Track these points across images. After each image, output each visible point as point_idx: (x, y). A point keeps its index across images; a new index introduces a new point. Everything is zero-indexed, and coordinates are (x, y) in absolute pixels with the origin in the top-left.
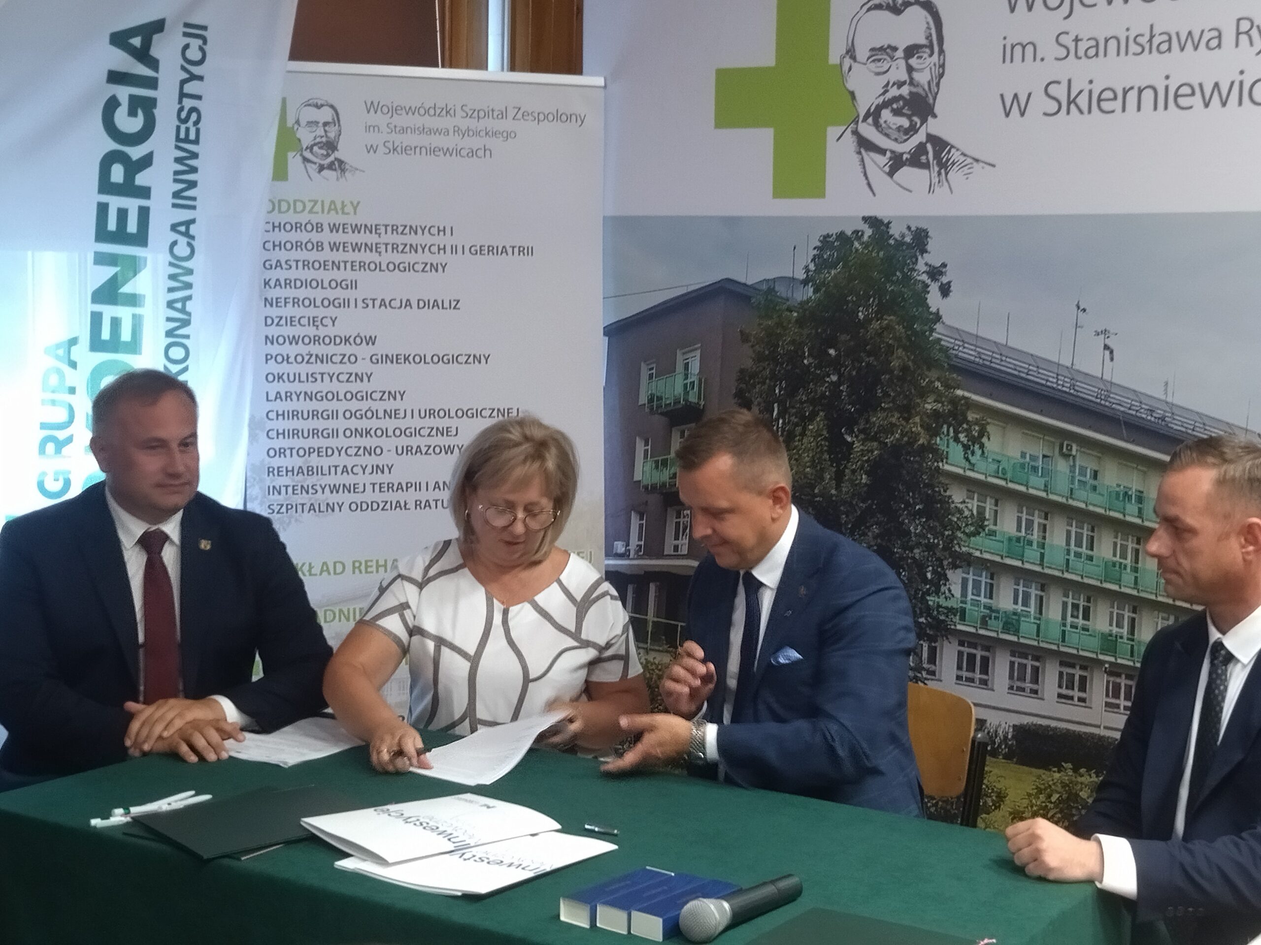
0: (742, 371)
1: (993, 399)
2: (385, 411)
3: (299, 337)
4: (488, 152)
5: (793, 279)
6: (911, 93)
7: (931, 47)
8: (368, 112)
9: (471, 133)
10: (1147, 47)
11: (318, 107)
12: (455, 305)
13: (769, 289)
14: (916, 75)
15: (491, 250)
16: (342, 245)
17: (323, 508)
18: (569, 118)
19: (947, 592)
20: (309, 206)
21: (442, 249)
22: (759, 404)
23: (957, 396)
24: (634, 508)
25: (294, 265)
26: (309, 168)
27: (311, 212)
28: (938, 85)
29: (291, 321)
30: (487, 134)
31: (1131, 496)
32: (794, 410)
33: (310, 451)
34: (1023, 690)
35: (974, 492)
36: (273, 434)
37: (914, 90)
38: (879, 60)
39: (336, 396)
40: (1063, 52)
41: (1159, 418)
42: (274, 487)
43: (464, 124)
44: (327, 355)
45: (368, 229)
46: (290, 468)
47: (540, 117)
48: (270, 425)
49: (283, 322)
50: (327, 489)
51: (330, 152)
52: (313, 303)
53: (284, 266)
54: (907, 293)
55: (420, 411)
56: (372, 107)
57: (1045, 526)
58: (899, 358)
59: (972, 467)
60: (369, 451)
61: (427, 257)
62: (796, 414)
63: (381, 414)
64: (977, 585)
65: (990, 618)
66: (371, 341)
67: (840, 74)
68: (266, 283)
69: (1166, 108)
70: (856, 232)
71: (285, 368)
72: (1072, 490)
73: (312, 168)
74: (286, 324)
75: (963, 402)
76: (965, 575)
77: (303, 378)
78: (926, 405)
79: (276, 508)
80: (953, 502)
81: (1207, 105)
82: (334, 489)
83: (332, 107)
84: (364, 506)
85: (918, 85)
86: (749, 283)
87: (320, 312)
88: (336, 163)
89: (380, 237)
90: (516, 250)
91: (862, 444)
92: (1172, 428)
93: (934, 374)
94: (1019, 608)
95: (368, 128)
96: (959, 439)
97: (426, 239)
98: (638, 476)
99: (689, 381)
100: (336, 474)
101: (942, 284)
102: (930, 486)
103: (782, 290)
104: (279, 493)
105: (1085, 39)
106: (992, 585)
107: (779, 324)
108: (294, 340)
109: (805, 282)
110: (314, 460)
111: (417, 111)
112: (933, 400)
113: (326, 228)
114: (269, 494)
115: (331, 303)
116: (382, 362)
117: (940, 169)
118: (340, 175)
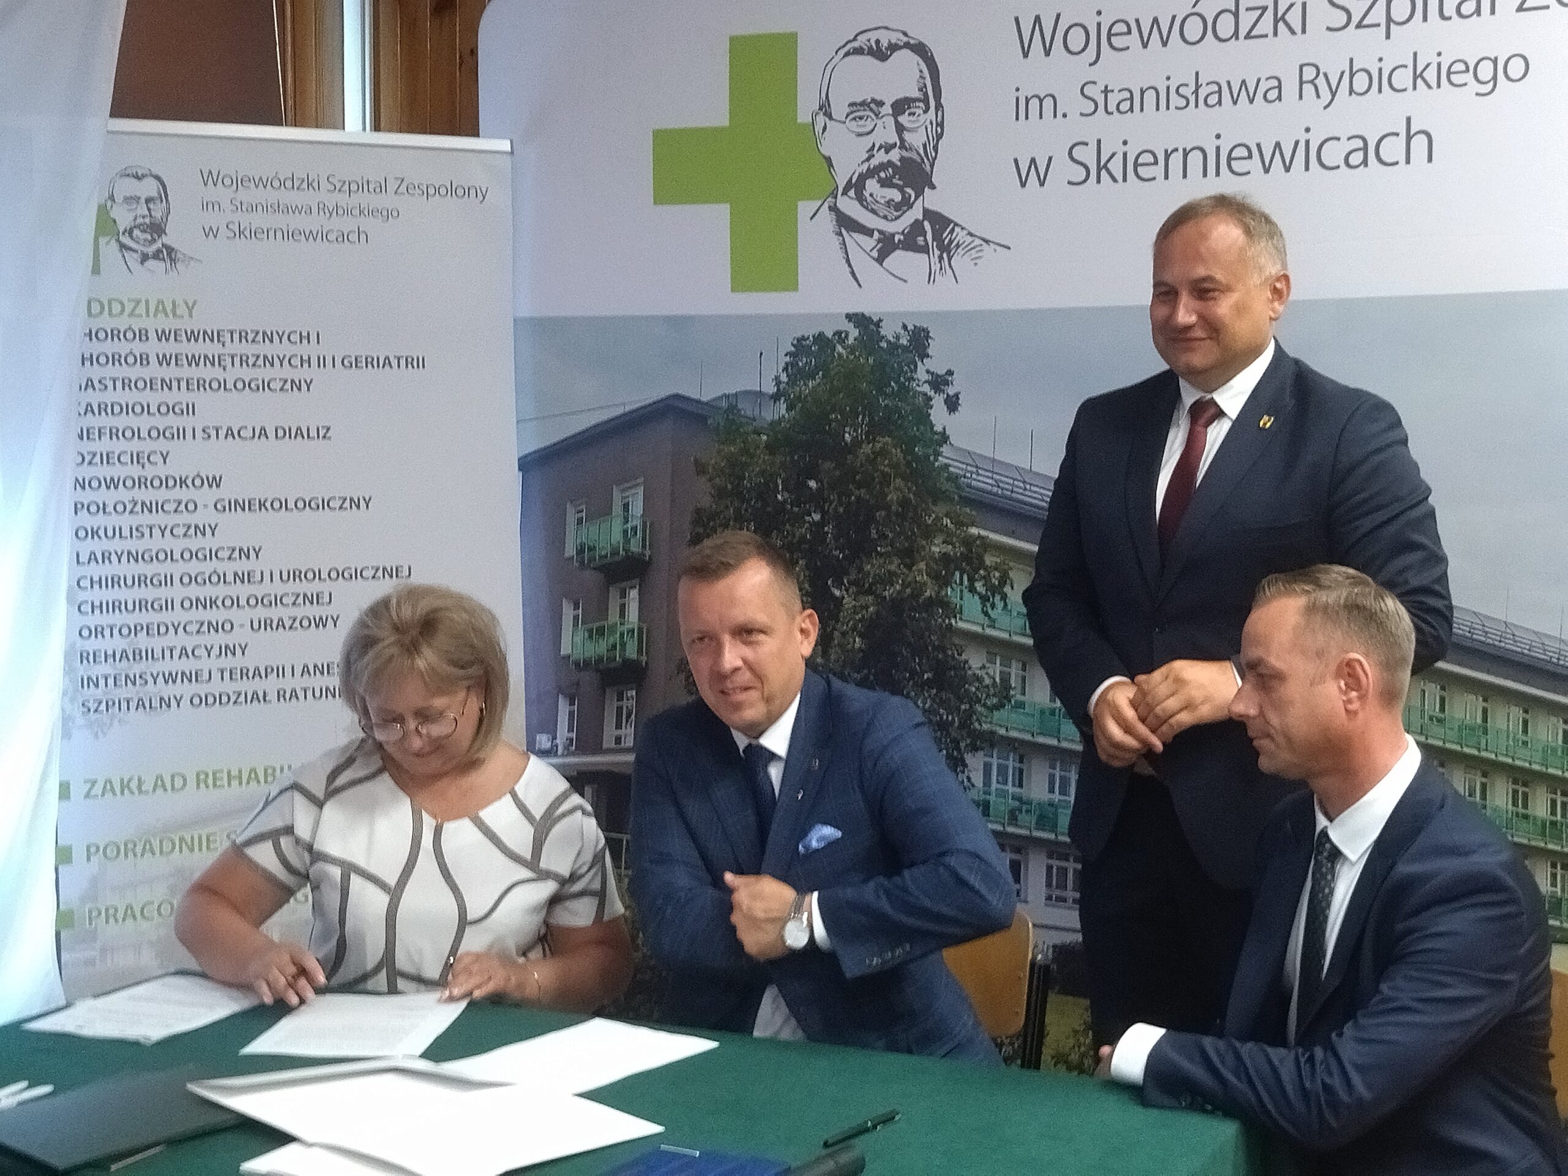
0: (698, 511)
1: (1017, 538)
2: (236, 574)
3: (119, 479)
4: (363, 237)
5: (760, 394)
6: (902, 159)
7: (925, 101)
8: (205, 184)
9: (340, 212)
10: (1192, 99)
11: (138, 178)
12: (324, 433)
13: (730, 405)
14: (907, 136)
15: (369, 362)
16: (173, 357)
17: (156, 703)
18: (467, 192)
19: (965, 780)
20: (129, 307)
21: (306, 361)
23: (971, 536)
24: (560, 690)
25: (110, 384)
26: (128, 258)
27: (131, 314)
28: (936, 149)
29: (108, 458)
30: (361, 212)
33: (137, 629)
34: (1065, 900)
35: (996, 655)
36: (87, 608)
37: (905, 154)
38: (861, 118)
39: (170, 556)
40: (1089, 107)
42: (89, 678)
43: (331, 200)
44: (157, 503)
45: (209, 336)
46: (110, 653)
47: (429, 192)
48: (82, 596)
49: (97, 459)
50: (160, 679)
51: (156, 236)
52: (137, 434)
53: (97, 386)
54: (906, 408)
55: (281, 573)
56: (210, 178)
58: (896, 489)
59: (993, 624)
60: (214, 627)
61: (287, 372)
63: (230, 578)
64: (1002, 771)
65: (1021, 811)
66: (215, 482)
67: (811, 135)
69: (1218, 174)
70: (838, 333)
71: (99, 520)
73: (133, 259)
74: (102, 462)
75: (978, 542)
76: (988, 759)
77: (126, 532)
78: (933, 548)
79: (93, 706)
80: (970, 668)
81: (1266, 170)
82: (170, 678)
83: (158, 178)
84: (210, 700)
85: (910, 149)
86: (704, 399)
87: (147, 446)
88: (164, 251)
89: (223, 346)
90: (402, 362)
91: (855, 599)
93: (940, 509)
94: (1056, 797)
95: (205, 206)
96: (975, 588)
97: (286, 349)
98: (566, 649)
100: (172, 657)
101: (948, 395)
102: (943, 650)
103: (747, 408)
105: (1116, 91)
106: (1021, 771)
107: (745, 451)
108: (112, 483)
109: (775, 397)
110: (143, 641)
111: (269, 183)
112: (941, 541)
113: (152, 335)
114: (83, 686)
115: (161, 433)
116: (230, 510)
117: (942, 253)
118: (169, 267)
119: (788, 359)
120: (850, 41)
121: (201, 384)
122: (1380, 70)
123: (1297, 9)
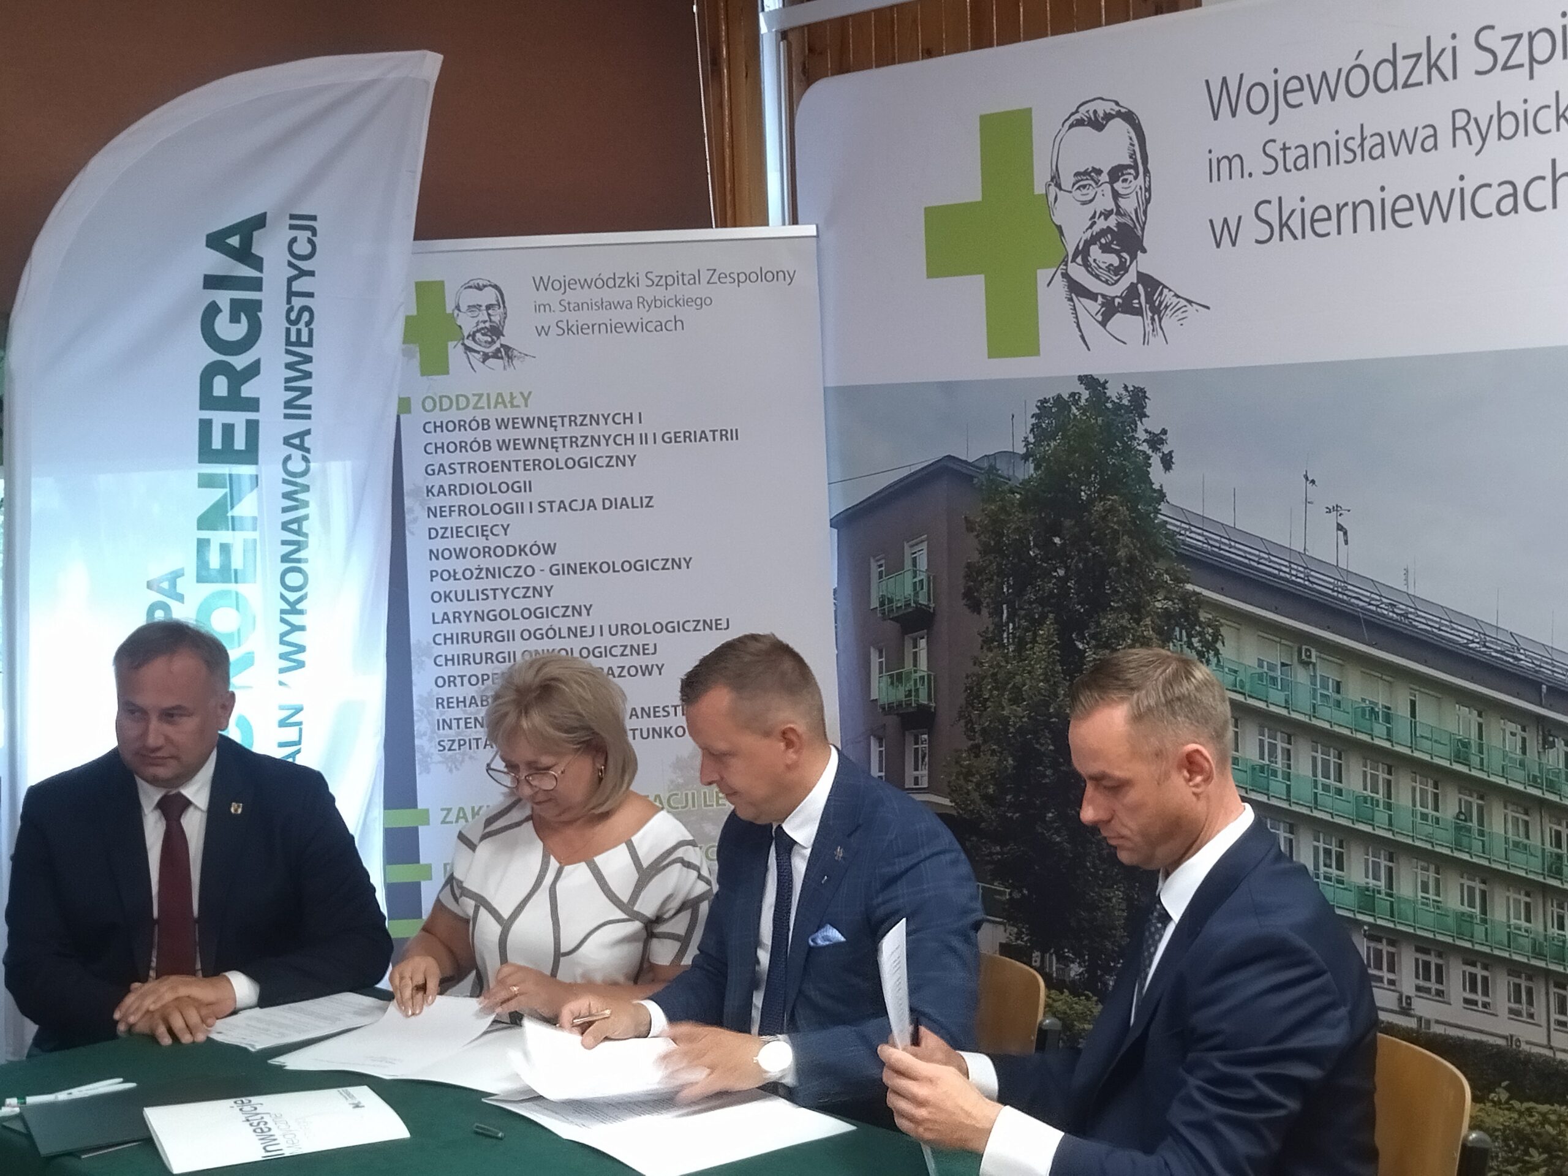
0: (969, 566)
2: (569, 629)
3: (467, 549)
4: (679, 324)
5: (1014, 453)
6: (1119, 224)
7: (1136, 168)
8: (538, 289)
9: (658, 304)
10: (1359, 152)
11: (479, 288)
12: (647, 502)
13: (990, 466)
14: (1122, 202)
15: (687, 436)
16: (512, 441)
18: (775, 276)
20: (473, 400)
21: (629, 439)
22: (988, 606)
23: (1188, 592)
24: (872, 733)
25: (458, 468)
26: (470, 356)
27: (475, 408)
28: (1145, 213)
29: (457, 532)
30: (677, 302)
31: (1378, 712)
32: (1023, 612)
33: (483, 678)
36: (441, 661)
37: (1121, 220)
38: (1084, 187)
39: (511, 615)
40: (1270, 165)
41: (1401, 615)
42: (444, 721)
43: (649, 294)
44: (499, 569)
45: (542, 422)
46: (461, 699)
47: (738, 279)
48: (437, 650)
49: (448, 534)
51: (495, 337)
52: (481, 510)
53: (448, 470)
54: (1129, 467)
55: (610, 626)
56: (541, 284)
57: (1289, 751)
58: (1126, 546)
61: (613, 450)
62: (1024, 617)
63: (564, 633)
66: (550, 549)
67: (1046, 205)
68: (429, 491)
69: (1384, 228)
70: (1073, 395)
71: (451, 586)
72: (1314, 706)
73: (475, 358)
74: (452, 536)
75: (1193, 599)
77: (473, 596)
78: (1156, 603)
79: (447, 745)
81: (1427, 221)
83: (496, 287)
85: (1125, 214)
86: (970, 461)
87: (490, 520)
88: (502, 350)
89: (556, 430)
90: (718, 434)
91: (1094, 653)
92: (1416, 627)
93: (1161, 565)
95: (537, 308)
96: (1192, 644)
97: (611, 429)
99: (916, 580)
101: (1163, 453)
103: (1003, 468)
104: (450, 728)
105: (1293, 148)
107: (1003, 509)
108: (461, 553)
109: (1025, 457)
111: (593, 283)
112: (1163, 597)
113: (493, 424)
114: (439, 729)
115: (502, 509)
116: (564, 573)
117: (1154, 315)
118: (506, 364)
119: (1034, 421)
120: (1072, 115)
121: (537, 464)
122: (1526, 112)
123: (1448, 54)
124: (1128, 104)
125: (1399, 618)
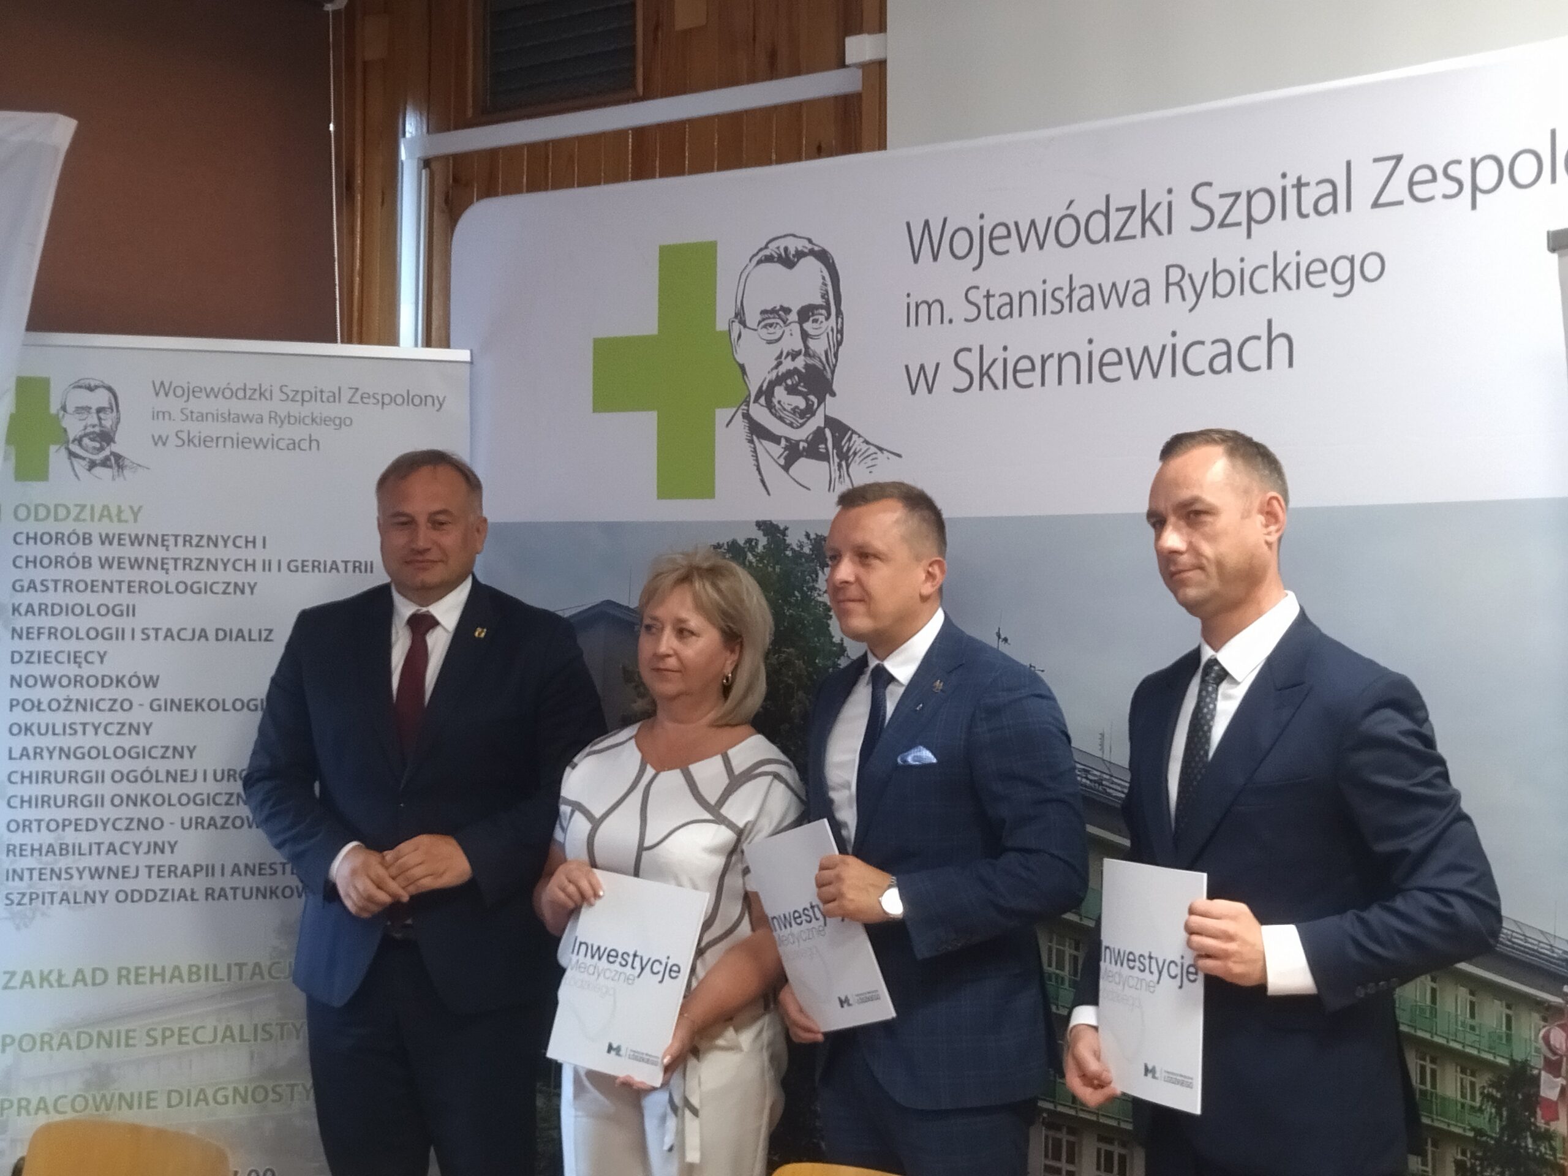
2: (168, 773)
3: (55, 677)
4: (314, 444)
6: (807, 366)
7: (828, 307)
8: (157, 394)
9: (292, 420)
10: (1067, 303)
11: (90, 389)
12: (267, 636)
14: (811, 343)
15: (316, 566)
16: (116, 560)
17: (80, 898)
18: (424, 400)
20: (74, 512)
21: (251, 565)
25: (51, 585)
26: (74, 463)
27: (77, 519)
28: (836, 355)
29: (45, 658)
30: (313, 420)
33: (64, 825)
36: (16, 802)
37: (810, 361)
38: (771, 325)
39: (102, 753)
40: (973, 312)
41: (1095, 782)
42: (14, 870)
43: (283, 409)
44: (92, 701)
45: (153, 540)
46: (36, 846)
47: (384, 400)
48: (12, 790)
49: (35, 658)
50: (86, 874)
51: (104, 444)
52: (75, 634)
53: (39, 587)
54: (808, 619)
55: (215, 772)
56: (161, 389)
60: (143, 824)
61: (231, 576)
63: (162, 776)
66: (152, 682)
67: (728, 342)
68: (15, 609)
69: (1090, 380)
70: (749, 541)
71: (33, 717)
73: (80, 466)
74: (39, 662)
77: (59, 730)
79: (16, 898)
81: (1136, 376)
82: (96, 873)
83: (110, 389)
84: (136, 896)
85: (814, 356)
87: (84, 646)
88: (112, 458)
89: (167, 550)
90: (350, 566)
92: (1110, 794)
95: (155, 415)
97: (230, 553)
100: (99, 853)
104: (21, 879)
105: (997, 295)
108: (48, 682)
110: (70, 836)
111: (221, 393)
113: (96, 540)
114: (7, 879)
115: (100, 634)
116: (166, 709)
117: (841, 461)
118: (116, 474)
120: (761, 250)
121: (143, 586)
122: (1242, 271)
123: (1164, 208)
124: (822, 242)
125: (1092, 785)
